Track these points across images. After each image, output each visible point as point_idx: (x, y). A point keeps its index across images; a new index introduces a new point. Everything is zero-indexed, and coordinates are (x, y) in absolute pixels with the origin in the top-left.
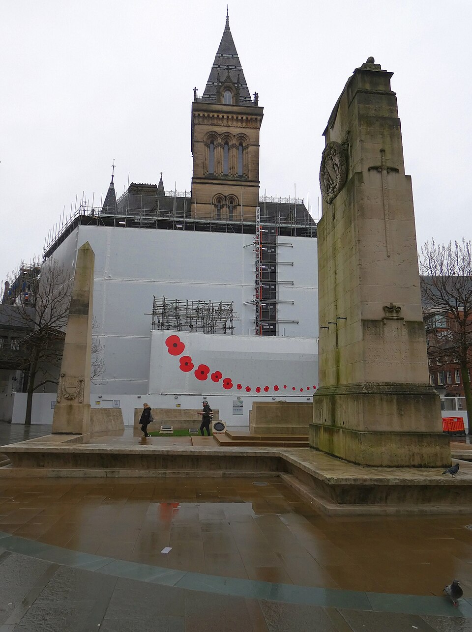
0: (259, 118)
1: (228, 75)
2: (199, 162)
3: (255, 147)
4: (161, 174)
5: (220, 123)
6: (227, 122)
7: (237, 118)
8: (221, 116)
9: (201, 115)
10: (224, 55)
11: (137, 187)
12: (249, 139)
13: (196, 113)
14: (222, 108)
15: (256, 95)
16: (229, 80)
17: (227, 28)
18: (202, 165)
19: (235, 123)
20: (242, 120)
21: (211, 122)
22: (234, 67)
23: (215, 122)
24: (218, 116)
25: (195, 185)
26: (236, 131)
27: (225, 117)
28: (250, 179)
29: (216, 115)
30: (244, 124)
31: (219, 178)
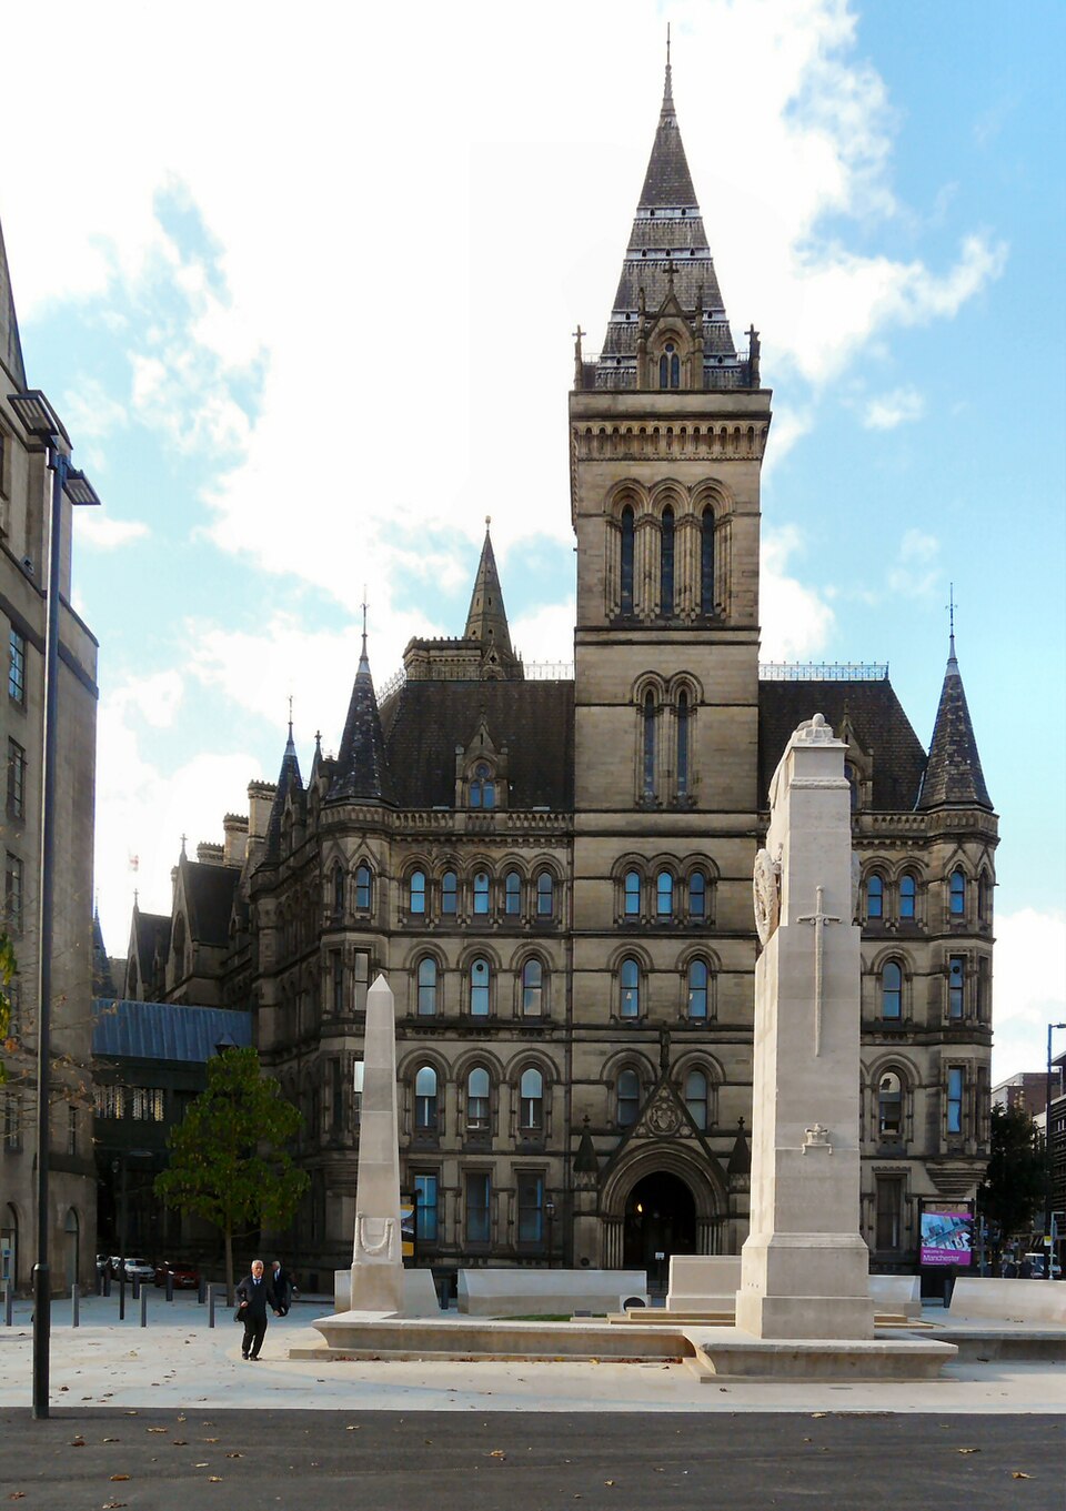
0: (758, 425)
1: (671, 288)
2: (594, 579)
3: (747, 520)
5: (649, 449)
6: (669, 445)
7: (697, 430)
8: (650, 430)
9: (596, 431)
10: (659, 214)
11: (428, 650)
12: (728, 488)
13: (582, 426)
14: (653, 406)
15: (753, 334)
16: (671, 309)
17: (668, 112)
18: (601, 588)
19: (690, 448)
20: (709, 438)
21: (622, 450)
22: (687, 255)
23: (635, 448)
24: (643, 430)
25: (581, 649)
26: (692, 472)
27: (663, 431)
28: (732, 623)
29: (636, 426)
30: (717, 448)
31: (648, 624)
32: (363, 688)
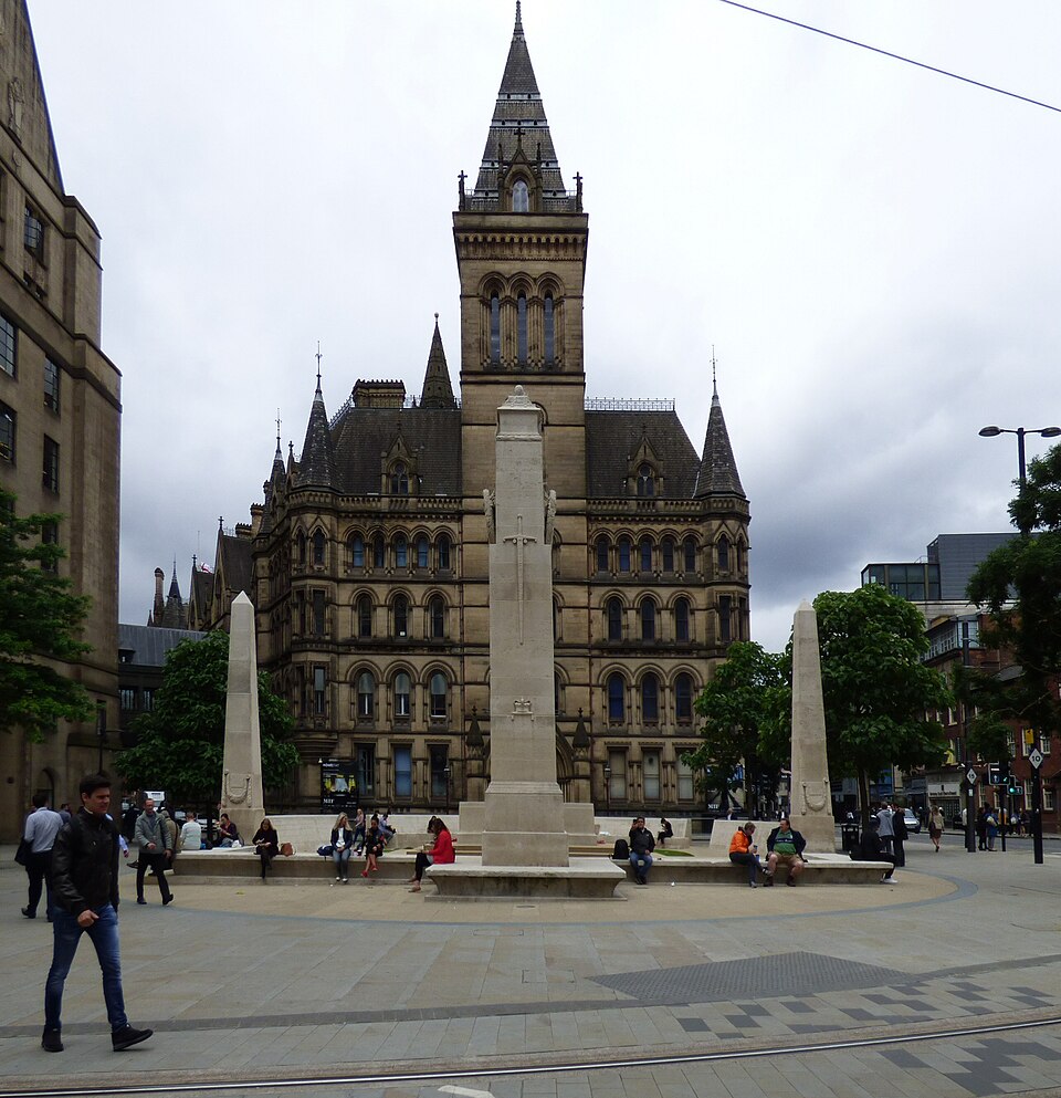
0: (580, 237)
1: (520, 145)
2: (472, 339)
3: (574, 301)
4: (437, 316)
5: (507, 253)
6: (521, 249)
7: (539, 240)
8: (508, 240)
9: (471, 240)
10: (512, 97)
11: (368, 389)
12: (563, 284)
13: (462, 236)
14: (509, 222)
15: (578, 178)
16: (520, 159)
17: (518, 31)
18: (477, 345)
19: (535, 252)
20: (548, 245)
21: (489, 253)
22: (532, 124)
23: (498, 251)
24: (503, 239)
25: (465, 387)
26: (537, 269)
27: (516, 240)
28: (566, 370)
29: (498, 237)
30: (553, 252)
31: (509, 370)
32: (318, 411)
